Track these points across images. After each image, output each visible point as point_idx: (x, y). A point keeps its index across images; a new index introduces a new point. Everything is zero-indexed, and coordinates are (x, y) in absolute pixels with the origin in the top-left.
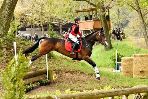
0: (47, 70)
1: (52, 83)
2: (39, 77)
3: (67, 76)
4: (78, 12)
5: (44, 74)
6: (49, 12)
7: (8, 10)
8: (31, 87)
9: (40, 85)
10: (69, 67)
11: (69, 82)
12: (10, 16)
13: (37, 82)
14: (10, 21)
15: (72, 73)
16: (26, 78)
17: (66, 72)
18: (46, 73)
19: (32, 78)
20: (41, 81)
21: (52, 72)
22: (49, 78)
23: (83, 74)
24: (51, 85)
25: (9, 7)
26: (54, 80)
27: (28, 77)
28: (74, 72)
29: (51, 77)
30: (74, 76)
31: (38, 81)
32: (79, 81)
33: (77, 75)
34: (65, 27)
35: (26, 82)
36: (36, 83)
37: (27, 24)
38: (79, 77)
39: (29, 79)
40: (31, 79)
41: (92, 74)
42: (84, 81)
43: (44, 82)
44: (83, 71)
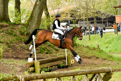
0: (66, 56)
1: (70, 66)
2: (57, 62)
3: (84, 61)
4: (116, 8)
5: (63, 60)
6: (93, 8)
7: (39, 10)
8: (48, 70)
9: (58, 68)
10: (87, 53)
11: (84, 66)
12: (40, 14)
13: (55, 66)
14: (40, 18)
15: (89, 59)
16: (45, 62)
17: (84, 58)
18: (65, 59)
19: (51, 63)
20: (59, 65)
21: (70, 57)
23: (98, 59)
24: (69, 68)
25: (39, 8)
26: (72, 64)
27: (47, 62)
28: (90, 57)
29: (69, 62)
30: (90, 61)
31: (57, 65)
32: (92, 64)
33: (92, 60)
34: (110, 20)
35: (45, 66)
36: (54, 67)
37: (76, 18)
38: (94, 61)
39: (48, 63)
40: (50, 64)
41: (105, 59)
42: (96, 65)
43: (61, 66)
44: (98, 56)
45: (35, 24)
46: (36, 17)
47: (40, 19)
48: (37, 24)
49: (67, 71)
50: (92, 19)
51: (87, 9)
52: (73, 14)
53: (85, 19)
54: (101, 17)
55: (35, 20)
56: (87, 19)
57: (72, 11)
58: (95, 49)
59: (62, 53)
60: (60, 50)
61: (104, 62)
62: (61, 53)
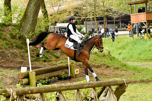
0: (69, 65)
1: (73, 77)
2: (58, 71)
4: (131, 5)
5: (65, 69)
6: (103, 5)
7: (34, 8)
8: (46, 82)
9: (58, 79)
10: (95, 61)
11: (92, 76)
12: (36, 13)
13: (55, 77)
15: (97, 68)
16: (42, 73)
18: (68, 68)
19: (50, 73)
20: (60, 76)
21: (74, 66)
22: (71, 73)
23: (108, 68)
24: (73, 79)
25: (35, 4)
26: (76, 75)
27: (44, 72)
28: (99, 66)
29: (73, 72)
31: (57, 76)
32: (102, 75)
33: (102, 69)
34: (124, 20)
35: (42, 77)
36: (53, 78)
38: (104, 71)
39: (46, 74)
40: (48, 74)
41: (117, 69)
42: (106, 75)
43: (63, 77)
44: (109, 65)
45: (30, 24)
46: (31, 16)
47: (35, 19)
48: (32, 25)
49: (70, 83)
50: (102, 18)
51: (95, 6)
52: (77, 13)
53: (93, 19)
54: (113, 16)
55: (29, 20)
56: (95, 19)
57: (76, 8)
58: (105, 56)
59: (64, 61)
60: (61, 57)
61: (117, 72)
62: (62, 61)
